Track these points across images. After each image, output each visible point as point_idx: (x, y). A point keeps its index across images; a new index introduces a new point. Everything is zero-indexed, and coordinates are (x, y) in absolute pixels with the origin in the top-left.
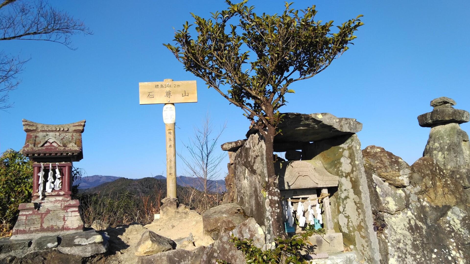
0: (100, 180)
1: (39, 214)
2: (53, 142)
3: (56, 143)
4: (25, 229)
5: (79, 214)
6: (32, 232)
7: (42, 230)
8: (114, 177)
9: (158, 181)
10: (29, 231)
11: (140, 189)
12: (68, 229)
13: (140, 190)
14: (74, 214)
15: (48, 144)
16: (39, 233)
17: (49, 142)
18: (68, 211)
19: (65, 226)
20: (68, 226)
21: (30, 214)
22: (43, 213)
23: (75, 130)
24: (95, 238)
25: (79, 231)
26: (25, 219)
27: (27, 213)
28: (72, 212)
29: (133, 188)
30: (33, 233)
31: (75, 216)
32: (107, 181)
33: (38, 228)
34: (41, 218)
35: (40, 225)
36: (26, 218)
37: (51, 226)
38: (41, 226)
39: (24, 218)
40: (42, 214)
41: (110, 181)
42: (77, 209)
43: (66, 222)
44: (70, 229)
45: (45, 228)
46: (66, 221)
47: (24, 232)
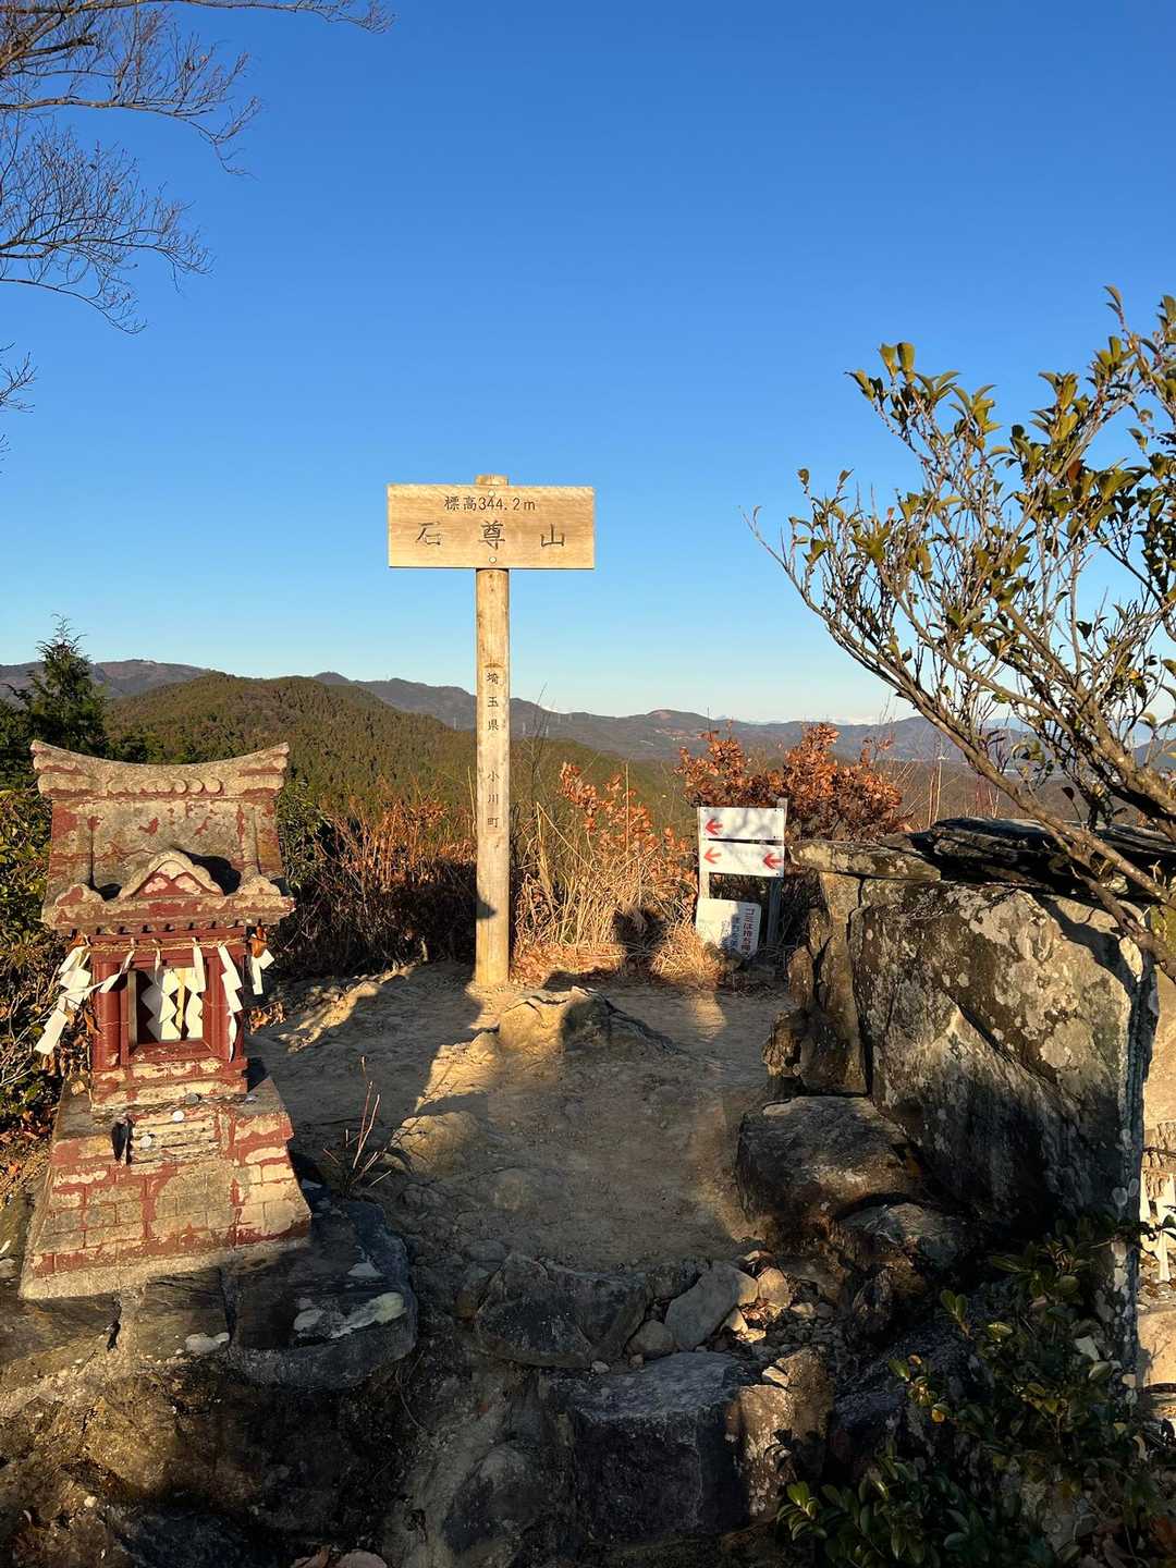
0: (148, 676)
1: (132, 1181)
2: (178, 876)
3: (191, 877)
4: (83, 1251)
5: (290, 1173)
6: (109, 1261)
7: (151, 1248)
8: (194, 670)
9: (327, 690)
10: (97, 1257)
11: (272, 710)
12: (251, 1238)
13: (271, 713)
14: (272, 1172)
15: (160, 884)
16: (138, 1264)
17: (161, 875)
18: (248, 1160)
19: (239, 1227)
20: (250, 1227)
21: (97, 1184)
22: (151, 1177)
23: (247, 792)
24: (376, 1308)
25: (295, 1244)
26: (77, 1204)
27: (86, 1179)
28: (263, 1163)
29: (250, 706)
30: (113, 1263)
31: (278, 1182)
32: (170, 680)
33: (135, 1244)
34: (145, 1196)
35: (139, 1230)
36: (84, 1200)
37: (185, 1232)
38: (147, 1233)
39: (75, 1199)
40: (146, 1179)
41: (180, 679)
42: (282, 1152)
43: (244, 1209)
44: (259, 1238)
45: (164, 1240)
46: (243, 1204)
47: (78, 1262)
